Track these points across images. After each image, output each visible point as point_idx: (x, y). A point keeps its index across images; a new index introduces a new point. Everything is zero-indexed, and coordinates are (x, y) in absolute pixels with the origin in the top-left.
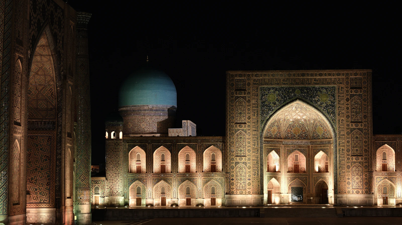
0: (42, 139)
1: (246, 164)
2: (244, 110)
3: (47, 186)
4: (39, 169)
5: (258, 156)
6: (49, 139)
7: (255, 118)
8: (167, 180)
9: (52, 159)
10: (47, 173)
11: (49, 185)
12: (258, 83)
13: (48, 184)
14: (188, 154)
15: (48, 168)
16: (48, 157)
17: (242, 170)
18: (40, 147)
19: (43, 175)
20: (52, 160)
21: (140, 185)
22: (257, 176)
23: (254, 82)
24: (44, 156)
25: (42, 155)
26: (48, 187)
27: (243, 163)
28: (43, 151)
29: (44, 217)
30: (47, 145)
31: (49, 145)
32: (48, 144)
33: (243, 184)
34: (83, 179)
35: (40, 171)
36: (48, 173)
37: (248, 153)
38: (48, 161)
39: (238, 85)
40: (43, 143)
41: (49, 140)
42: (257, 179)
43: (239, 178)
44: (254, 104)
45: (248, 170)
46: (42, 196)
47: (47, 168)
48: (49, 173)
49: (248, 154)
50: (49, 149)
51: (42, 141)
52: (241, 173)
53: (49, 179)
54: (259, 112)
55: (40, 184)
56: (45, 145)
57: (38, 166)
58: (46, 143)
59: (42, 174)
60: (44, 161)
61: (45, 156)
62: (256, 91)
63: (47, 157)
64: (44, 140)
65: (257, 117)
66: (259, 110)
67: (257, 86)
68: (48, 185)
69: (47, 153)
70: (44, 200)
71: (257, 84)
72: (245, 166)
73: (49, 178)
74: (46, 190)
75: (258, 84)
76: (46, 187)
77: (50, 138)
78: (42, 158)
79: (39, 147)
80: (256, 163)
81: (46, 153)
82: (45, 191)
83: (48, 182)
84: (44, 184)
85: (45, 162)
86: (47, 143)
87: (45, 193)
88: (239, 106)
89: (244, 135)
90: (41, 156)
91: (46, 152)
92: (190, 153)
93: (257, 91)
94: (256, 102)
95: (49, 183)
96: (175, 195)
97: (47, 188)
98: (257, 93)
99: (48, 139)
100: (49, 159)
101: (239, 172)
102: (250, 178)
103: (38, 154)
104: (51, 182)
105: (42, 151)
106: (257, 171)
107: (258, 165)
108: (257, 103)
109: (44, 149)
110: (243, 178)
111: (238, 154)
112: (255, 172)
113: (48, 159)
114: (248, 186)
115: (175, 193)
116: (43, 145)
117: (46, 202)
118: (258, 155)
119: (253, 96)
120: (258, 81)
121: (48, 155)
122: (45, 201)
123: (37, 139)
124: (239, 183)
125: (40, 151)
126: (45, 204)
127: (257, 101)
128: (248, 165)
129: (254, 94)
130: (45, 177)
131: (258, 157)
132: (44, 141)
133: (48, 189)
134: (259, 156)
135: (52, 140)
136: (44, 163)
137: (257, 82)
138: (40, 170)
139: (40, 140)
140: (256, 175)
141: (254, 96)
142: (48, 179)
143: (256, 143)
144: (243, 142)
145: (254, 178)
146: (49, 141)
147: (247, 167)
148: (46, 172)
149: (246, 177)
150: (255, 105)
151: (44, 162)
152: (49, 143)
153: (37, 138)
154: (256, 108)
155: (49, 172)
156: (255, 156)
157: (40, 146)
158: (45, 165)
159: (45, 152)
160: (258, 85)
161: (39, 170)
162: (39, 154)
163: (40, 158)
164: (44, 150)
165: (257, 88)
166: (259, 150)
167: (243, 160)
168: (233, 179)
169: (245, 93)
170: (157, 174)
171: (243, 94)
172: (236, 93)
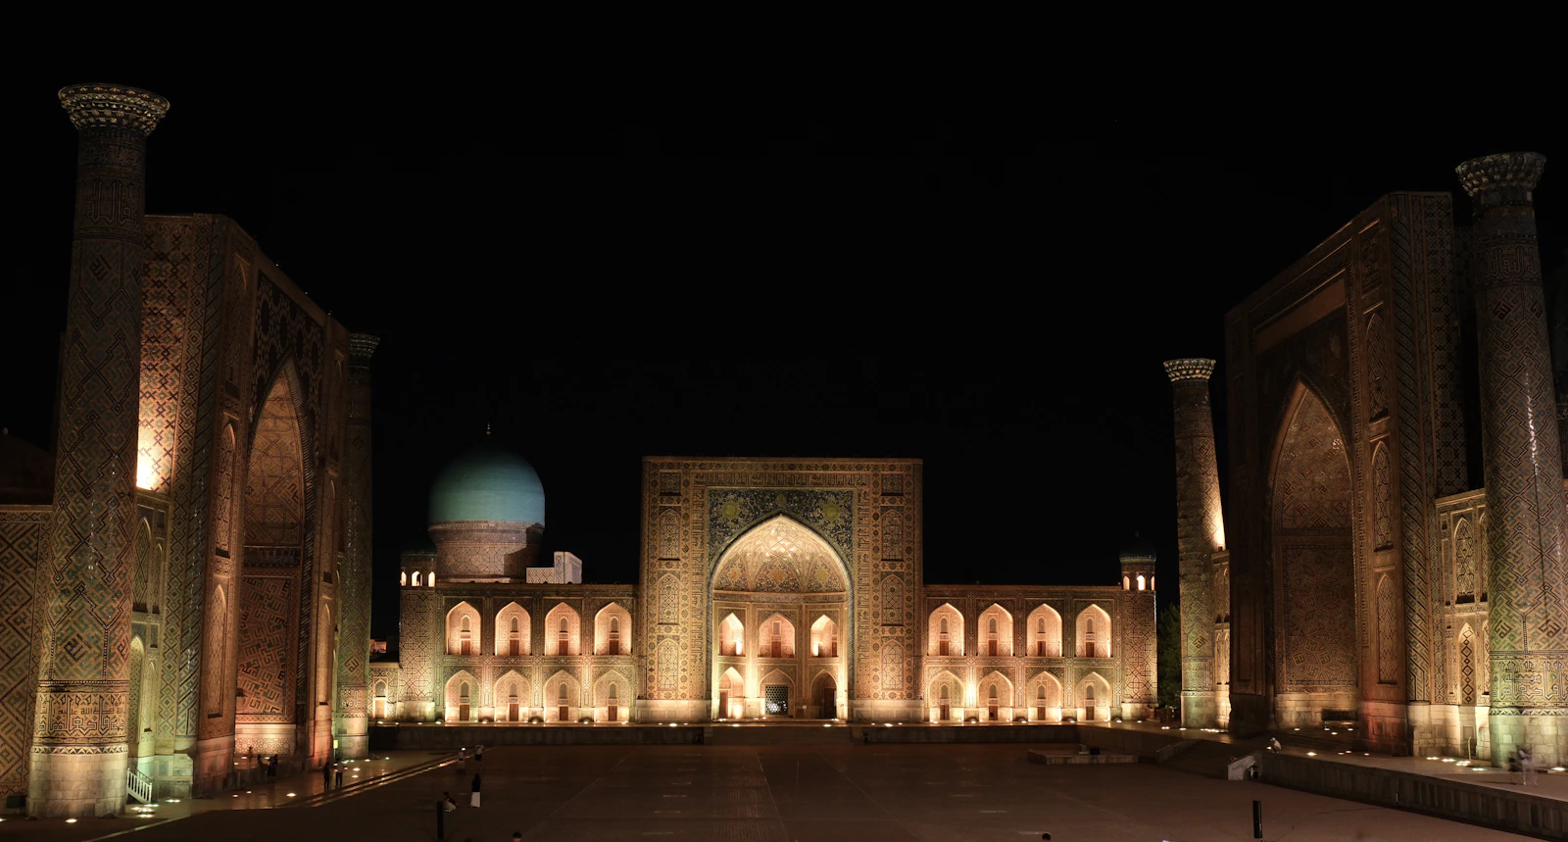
0: (272, 585)
1: (677, 640)
2: (675, 534)
4: (264, 646)
5: (702, 624)
6: (287, 586)
7: (698, 550)
8: (521, 670)
9: (290, 625)
10: (280, 654)
11: (282, 678)
12: (705, 481)
13: (282, 676)
14: (564, 620)
15: (282, 643)
16: (284, 621)
17: (669, 652)
18: (267, 600)
19: (272, 658)
20: (291, 627)
21: (467, 679)
22: (699, 664)
23: (696, 479)
24: (275, 620)
25: (272, 618)
26: (282, 682)
27: (673, 638)
28: (274, 609)
29: (272, 742)
30: (281, 597)
31: (287, 597)
32: (285, 595)
33: (671, 679)
34: (354, 667)
35: (265, 650)
36: (282, 655)
37: (683, 619)
38: (283, 629)
39: (666, 484)
40: (274, 592)
41: (287, 588)
42: (699, 668)
43: (664, 668)
44: (697, 523)
45: (681, 652)
46: (268, 700)
47: (280, 643)
48: (284, 654)
50: (285, 606)
51: (272, 589)
52: (668, 658)
54: (705, 538)
55: (264, 675)
56: (278, 597)
57: (262, 640)
58: (280, 592)
59: (271, 655)
60: (275, 629)
61: (277, 619)
62: (700, 498)
63: (282, 622)
64: (276, 587)
65: (701, 548)
66: (706, 535)
69: (282, 612)
70: (273, 709)
71: (703, 483)
72: (677, 645)
73: (284, 664)
74: (276, 687)
75: (705, 484)
76: (277, 681)
77: (288, 582)
78: (270, 623)
80: (697, 639)
82: (275, 689)
83: (281, 672)
84: (273, 676)
85: (276, 632)
87: (275, 693)
88: (667, 525)
89: (675, 583)
90: (269, 620)
91: (279, 611)
92: (568, 618)
93: (702, 498)
94: (700, 518)
95: (283, 674)
96: (536, 700)
97: (280, 683)
98: (703, 501)
99: (283, 585)
100: (286, 625)
101: (665, 655)
102: (686, 668)
103: (263, 616)
104: (289, 671)
105: (271, 610)
106: (699, 654)
107: (702, 643)
108: (701, 520)
109: (276, 605)
110: (671, 667)
111: (662, 620)
112: (696, 657)
113: (282, 626)
114: (682, 684)
115: (537, 696)
116: (274, 597)
117: (277, 712)
118: (702, 622)
119: (695, 506)
120: (705, 478)
121: (282, 618)
122: (274, 711)
123: (262, 585)
124: (663, 678)
125: (268, 609)
126: (275, 717)
127: (702, 517)
128: (681, 641)
129: (696, 504)
130: (276, 661)
132: (275, 589)
133: (281, 686)
134: (703, 626)
135: (292, 588)
136: (274, 633)
137: (703, 480)
139: (268, 588)
140: (697, 662)
141: (697, 507)
142: (282, 666)
143: (699, 598)
144: (674, 597)
145: (694, 667)
146: (285, 589)
147: (681, 645)
148: (278, 652)
149: (678, 667)
151: (274, 631)
152: (287, 593)
153: (261, 582)
154: (700, 531)
155: (283, 652)
156: (697, 625)
157: (267, 598)
158: (277, 638)
159: (277, 610)
160: (704, 486)
161: (264, 648)
162: (265, 615)
163: (268, 623)
164: (275, 607)
165: (703, 492)
166: (705, 613)
167: (674, 632)
168: (652, 670)
169: (678, 501)
170: (502, 659)
171: (675, 503)
172: (662, 500)
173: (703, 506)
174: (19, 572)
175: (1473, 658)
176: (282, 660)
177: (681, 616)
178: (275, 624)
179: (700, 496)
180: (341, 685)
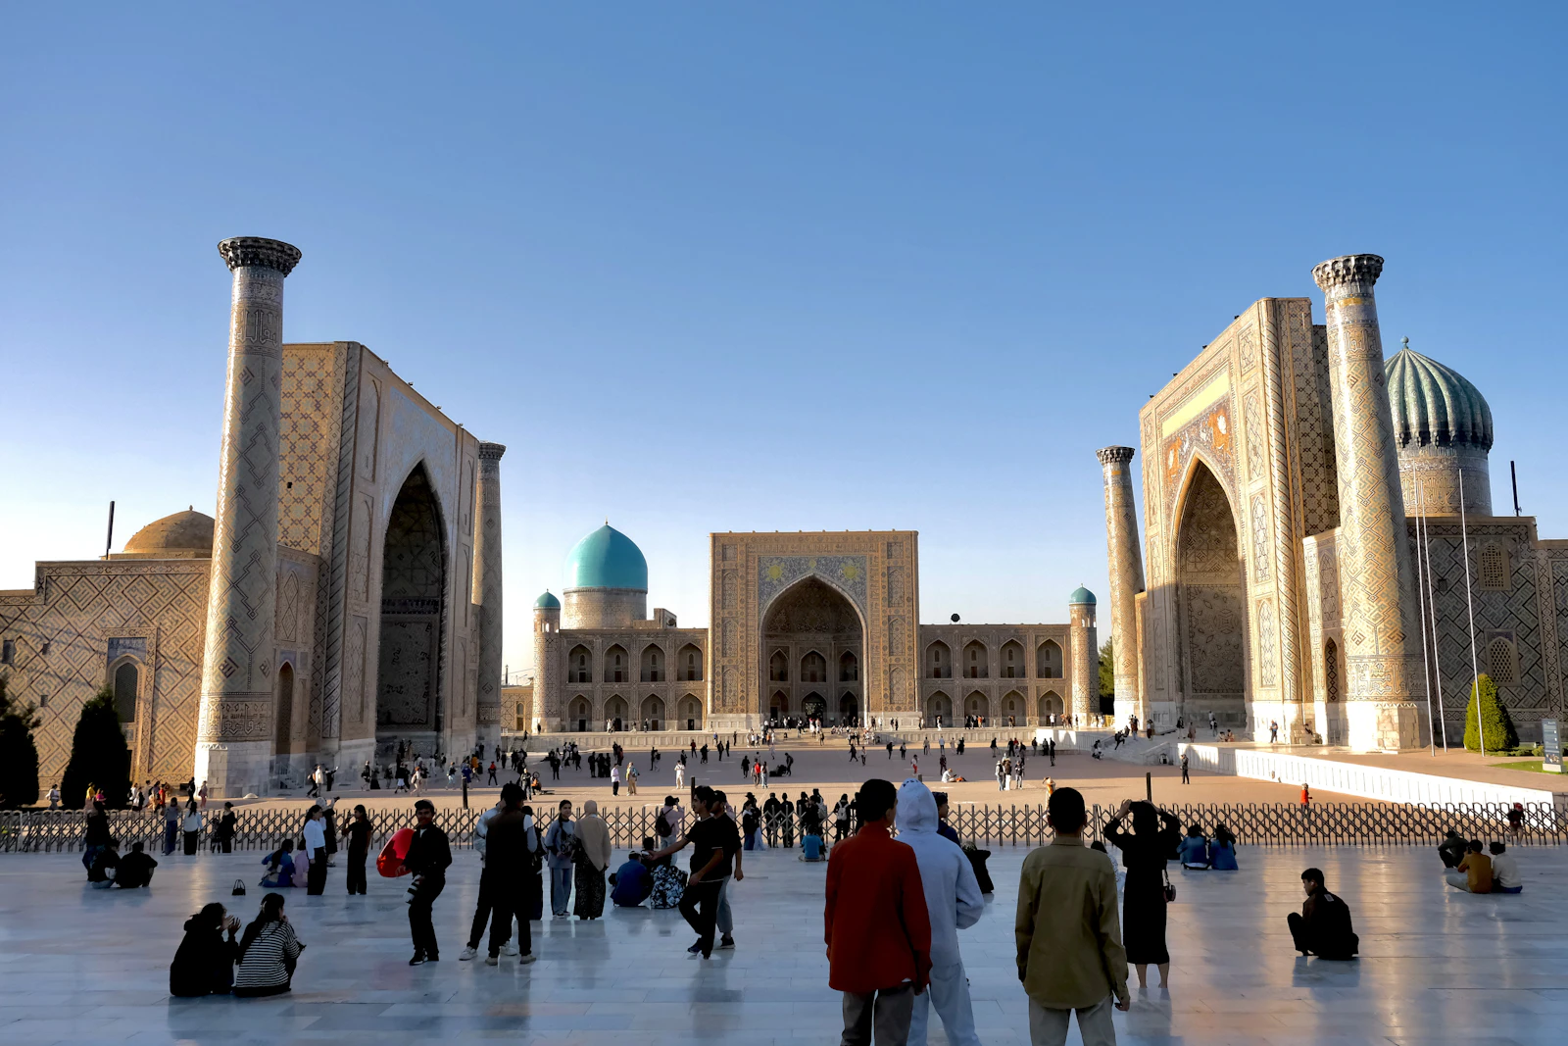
0: (418, 627)
1: (737, 669)
6: (429, 628)
7: (751, 601)
10: (424, 678)
11: (426, 697)
15: (426, 670)
16: (427, 654)
17: (732, 678)
19: (418, 682)
20: (431, 658)
22: (754, 687)
23: (749, 549)
24: (420, 653)
25: (418, 652)
26: (426, 700)
27: (734, 667)
28: (420, 645)
30: (425, 636)
31: (428, 636)
32: (427, 634)
33: (733, 698)
39: (727, 554)
40: (419, 633)
42: (754, 691)
43: (728, 690)
44: (750, 582)
45: (740, 678)
46: (415, 713)
47: (424, 670)
48: (427, 679)
50: (427, 643)
51: (418, 630)
52: (730, 682)
53: (427, 687)
56: (423, 636)
58: (424, 633)
60: (421, 660)
61: (422, 652)
62: (752, 563)
63: (425, 655)
64: (421, 628)
65: (753, 600)
66: (757, 590)
67: (755, 555)
69: (425, 648)
70: (419, 719)
72: (736, 672)
75: (756, 553)
76: (422, 699)
77: (430, 625)
80: (752, 667)
81: (423, 648)
82: (421, 705)
83: (425, 692)
84: (419, 696)
85: (421, 662)
87: (421, 708)
88: (728, 584)
89: (735, 627)
91: (423, 646)
93: (754, 563)
95: (426, 694)
98: (754, 565)
99: (426, 627)
100: (428, 657)
101: (728, 680)
102: (743, 690)
108: (753, 579)
109: (421, 642)
110: (733, 689)
111: (726, 653)
114: (741, 701)
117: (422, 722)
118: (755, 655)
119: (748, 569)
121: (425, 652)
122: (420, 721)
124: (727, 697)
126: (421, 726)
127: (754, 577)
128: (740, 669)
129: (749, 567)
130: (422, 684)
132: (420, 630)
133: (425, 702)
135: (432, 629)
137: (754, 550)
139: (416, 629)
140: (752, 685)
141: (750, 570)
143: (752, 638)
145: (750, 689)
147: (739, 672)
148: (422, 678)
149: (738, 688)
154: (752, 588)
156: (752, 657)
158: (422, 667)
165: (754, 558)
167: (734, 663)
168: (718, 691)
169: (736, 566)
170: (608, 686)
171: (734, 567)
172: (724, 566)
173: (754, 569)
174: (188, 611)
175: (1336, 665)
177: (739, 651)
178: (420, 656)
179: (752, 561)
180: (479, 703)
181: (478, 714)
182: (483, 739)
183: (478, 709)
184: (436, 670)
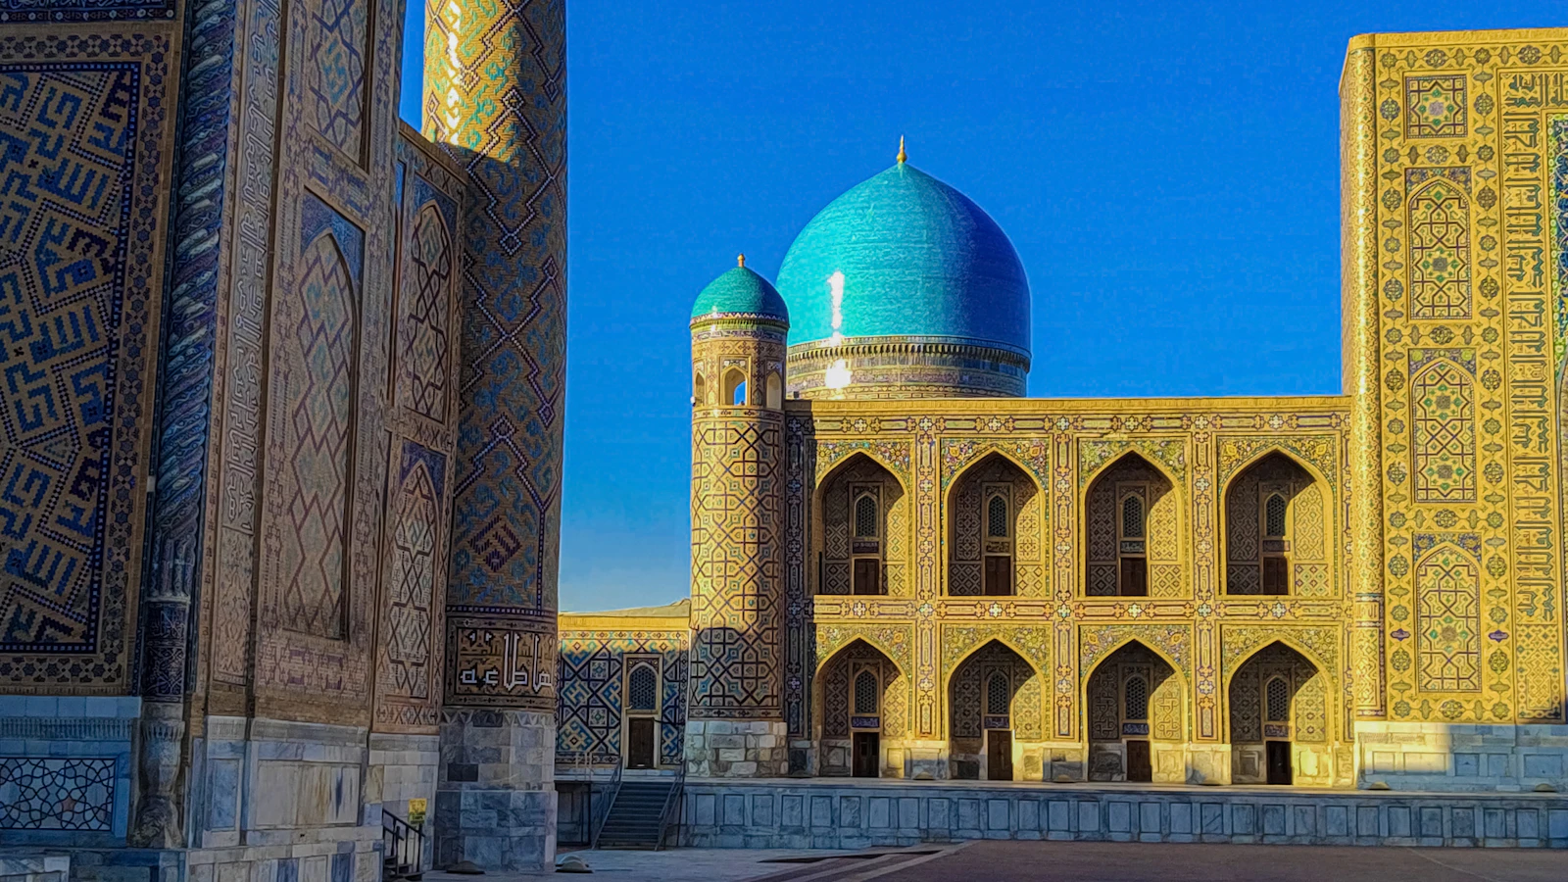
0: (59, 95)
1: (1475, 549)
2: (1458, 247)
3: (74, 499)
4: (18, 352)
5: (1548, 501)
6: (122, 95)
7: (1526, 290)
8: (1019, 635)
9: (131, 260)
10: (84, 383)
11: (91, 490)
12: (1538, 96)
13: (89, 479)
14: (1133, 500)
15: (95, 338)
16: (103, 244)
17: (1452, 583)
18: (43, 161)
19: (50, 403)
20: (132, 269)
21: (870, 661)
22: (1545, 617)
23: (1513, 92)
24: (68, 238)
25: (56, 231)
26: (89, 507)
27: (1462, 540)
28: (66, 193)
29: (39, 772)
30: (97, 142)
31: (113, 144)
32: (111, 131)
33: (1460, 661)
34: (503, 551)
35: (23, 367)
36: (92, 387)
37: (1488, 485)
38: (101, 278)
39: (1423, 109)
40: (67, 126)
41: (122, 103)
42: (1545, 636)
43: (1439, 629)
44: (1519, 214)
45: (1487, 583)
46: (27, 584)
47: (86, 335)
48: (101, 386)
49: (1485, 489)
50: (110, 182)
51: (59, 110)
52: (1448, 600)
53: (100, 433)
54: (1545, 256)
55: (17, 474)
56: (84, 144)
57: (11, 325)
58: (91, 124)
59: (46, 390)
60: (69, 278)
61: (79, 234)
62: (1528, 143)
63: (95, 248)
64: (77, 101)
65: (1534, 284)
66: (1546, 247)
67: (1535, 113)
68: (84, 487)
69: (98, 209)
70: (47, 621)
71: (1534, 101)
72: (1474, 560)
73: (99, 425)
74: (64, 530)
75: (1539, 104)
76: (67, 504)
77: (127, 81)
78: (48, 253)
79: (33, 164)
80: (1534, 543)
81: (83, 208)
82: (60, 538)
83: (88, 463)
84: (53, 482)
85: (72, 290)
86: (99, 127)
87: (59, 556)
88: (1431, 223)
89: (1461, 385)
90: (42, 244)
91: (87, 200)
92: (1144, 496)
93: (1533, 143)
94: (1530, 199)
95: (93, 472)
96: (1064, 719)
97: (79, 511)
98: (1531, 150)
99: (107, 91)
100: (112, 261)
101: (1439, 591)
102: (1502, 628)
103: (20, 224)
104: (118, 459)
105: (54, 197)
106: (1542, 589)
107: (1550, 556)
108: (1533, 204)
109: (74, 178)
110: (1460, 626)
111: (1427, 489)
112: (1534, 596)
113: (97, 266)
114: (1495, 675)
115: (1064, 709)
116: (66, 144)
117: (62, 638)
118: (1547, 495)
119: (1512, 168)
120: (1537, 88)
121: (97, 232)
122: (49, 631)
123: (19, 95)
124: (1437, 658)
125: (43, 194)
126: (53, 659)
127: (1536, 196)
128: (1489, 552)
129: (1515, 160)
130: (69, 413)
131: (1548, 510)
132: (73, 113)
133: (84, 521)
134: (1550, 505)
135: (143, 103)
136: (62, 295)
137: (1532, 94)
138: (27, 357)
139: (45, 106)
140: (1537, 613)
141: (1517, 170)
142: (92, 437)
143: (1534, 427)
144: (1458, 423)
145: (1528, 626)
146: (114, 109)
147: (1485, 561)
148: (76, 379)
149: (1478, 624)
150: (1522, 218)
151: (62, 287)
152: (119, 128)
153: (17, 85)
154: (1529, 237)
155: (98, 379)
156: (1532, 503)
157: (41, 151)
158: (72, 315)
159: (78, 199)
160: (1537, 109)
161: (21, 359)
162: (30, 219)
163: (37, 252)
164: (69, 187)
165: (1534, 128)
166: (1553, 470)
167: (1462, 526)
168: (1400, 635)
169: (1463, 154)
170: (966, 605)
171: (1453, 160)
172: (1413, 153)
173: (1535, 165)
176: (90, 413)
177: (1482, 481)
178: (67, 257)
179: (1526, 138)
180: (456, 611)
181: (451, 660)
182: (472, 774)
183: (450, 640)
184: (151, 333)
